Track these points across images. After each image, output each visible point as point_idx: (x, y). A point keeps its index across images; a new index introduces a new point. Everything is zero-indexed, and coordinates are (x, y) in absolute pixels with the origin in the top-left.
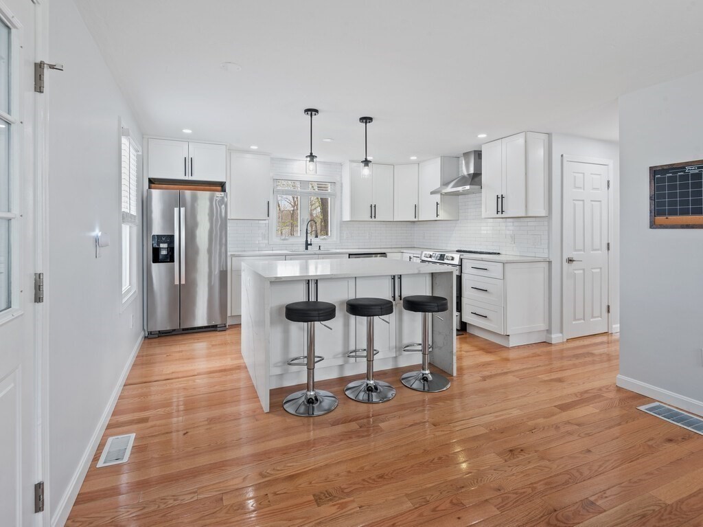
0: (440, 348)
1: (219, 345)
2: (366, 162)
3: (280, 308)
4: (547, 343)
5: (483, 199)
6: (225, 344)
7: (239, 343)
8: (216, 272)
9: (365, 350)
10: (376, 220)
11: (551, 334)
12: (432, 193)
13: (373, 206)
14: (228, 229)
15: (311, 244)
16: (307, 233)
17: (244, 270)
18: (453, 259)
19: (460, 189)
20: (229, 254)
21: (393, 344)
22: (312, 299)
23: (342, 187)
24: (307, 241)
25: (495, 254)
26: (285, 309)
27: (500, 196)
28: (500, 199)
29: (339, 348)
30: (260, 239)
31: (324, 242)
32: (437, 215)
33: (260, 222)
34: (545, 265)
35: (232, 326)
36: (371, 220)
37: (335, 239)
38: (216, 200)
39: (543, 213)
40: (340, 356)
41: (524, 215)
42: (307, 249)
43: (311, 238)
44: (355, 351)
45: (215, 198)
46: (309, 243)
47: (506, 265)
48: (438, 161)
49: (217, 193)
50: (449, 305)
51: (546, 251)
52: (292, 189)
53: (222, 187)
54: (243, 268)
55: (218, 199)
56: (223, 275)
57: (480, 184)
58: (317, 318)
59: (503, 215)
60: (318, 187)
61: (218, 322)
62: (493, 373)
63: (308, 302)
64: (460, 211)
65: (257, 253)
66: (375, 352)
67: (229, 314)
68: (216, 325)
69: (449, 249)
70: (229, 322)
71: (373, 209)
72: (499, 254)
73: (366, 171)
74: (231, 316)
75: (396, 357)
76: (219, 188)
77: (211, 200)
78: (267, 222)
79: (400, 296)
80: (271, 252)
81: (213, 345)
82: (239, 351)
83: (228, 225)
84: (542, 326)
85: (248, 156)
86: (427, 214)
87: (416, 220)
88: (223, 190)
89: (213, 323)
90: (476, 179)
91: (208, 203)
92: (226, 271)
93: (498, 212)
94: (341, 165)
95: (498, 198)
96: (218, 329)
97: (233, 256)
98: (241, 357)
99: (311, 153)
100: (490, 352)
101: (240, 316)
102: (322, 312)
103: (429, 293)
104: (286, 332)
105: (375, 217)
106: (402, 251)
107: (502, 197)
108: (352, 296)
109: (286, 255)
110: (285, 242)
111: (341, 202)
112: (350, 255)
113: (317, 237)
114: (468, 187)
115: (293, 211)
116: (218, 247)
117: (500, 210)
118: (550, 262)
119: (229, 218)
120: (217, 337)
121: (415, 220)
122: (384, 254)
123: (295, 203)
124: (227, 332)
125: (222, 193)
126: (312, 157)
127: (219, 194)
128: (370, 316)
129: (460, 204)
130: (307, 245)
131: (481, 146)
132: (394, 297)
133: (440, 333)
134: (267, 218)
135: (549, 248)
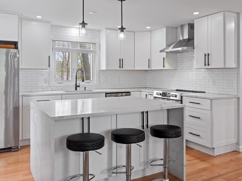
0: (174, 161)
1: (14, 163)
2: (122, 29)
3: (61, 139)
4: (236, 152)
5: (195, 55)
6: (17, 162)
7: (28, 161)
8: (11, 108)
9: (124, 166)
10: (123, 69)
11: (239, 145)
12: (161, 51)
13: (121, 60)
14: (20, 76)
15: (79, 86)
16: (76, 78)
17: (32, 108)
18: (176, 96)
19: (180, 49)
20: (20, 94)
21: (142, 160)
22: (86, 131)
23: (100, 46)
24: (76, 84)
25: (202, 92)
26: (66, 141)
27: (207, 54)
28: (207, 56)
29: (105, 166)
30: (43, 82)
31: (88, 84)
32: (164, 66)
33: (43, 70)
34: (235, 100)
35: (23, 147)
36: (120, 69)
37: (95, 82)
38: (11, 55)
39: (234, 66)
40: (106, 171)
41: (223, 67)
42: (76, 89)
43: (79, 82)
44: (116, 168)
45: (10, 53)
46: (78, 85)
47: (213, 101)
48: (165, 30)
49: (12, 50)
50: (182, 132)
51: (236, 91)
52: (62, 47)
53: (15, 45)
54: (31, 107)
55: (12, 54)
56: (16, 110)
57: (193, 45)
58: (92, 148)
59: (209, 67)
60: (80, 46)
61: (12, 144)
62: (209, 177)
63: (82, 134)
64: (178, 64)
65: (40, 93)
66: (132, 168)
67: (20, 139)
68: (11, 147)
69: (171, 88)
70: (21, 144)
71: (121, 61)
72: (204, 92)
73: (122, 35)
74: (23, 140)
75: (144, 169)
76: (13, 46)
77: (7, 55)
78: (48, 70)
79: (147, 125)
80: (51, 92)
81: (8, 164)
82: (29, 168)
83: (20, 73)
84: (234, 140)
85: (34, 23)
86: (157, 65)
87: (150, 69)
88: (16, 48)
89: (9, 146)
90: (190, 42)
91: (4, 57)
92: (19, 107)
93: (205, 65)
94: (99, 31)
95: (205, 55)
96: (13, 150)
97: (23, 96)
98: (30, 173)
99: (83, 21)
100: (203, 161)
101: (30, 139)
102: (95, 143)
103: (166, 123)
104: (66, 157)
105: (122, 67)
106: (141, 90)
107: (208, 55)
108: (114, 128)
109: (62, 95)
110: (61, 85)
111: (100, 57)
112: (106, 93)
113: (83, 81)
114: (185, 48)
115: (63, 61)
116: (12, 90)
117: (207, 63)
118: (238, 98)
119: (20, 68)
120: (12, 157)
121: (148, 69)
122: (128, 93)
123: (64, 56)
124: (19, 152)
125: (16, 50)
126: (83, 24)
127: (13, 51)
128: (128, 143)
129: (178, 59)
130: (77, 86)
131: (193, 20)
132: (143, 126)
133: (173, 151)
134: (48, 68)
135: (237, 89)
